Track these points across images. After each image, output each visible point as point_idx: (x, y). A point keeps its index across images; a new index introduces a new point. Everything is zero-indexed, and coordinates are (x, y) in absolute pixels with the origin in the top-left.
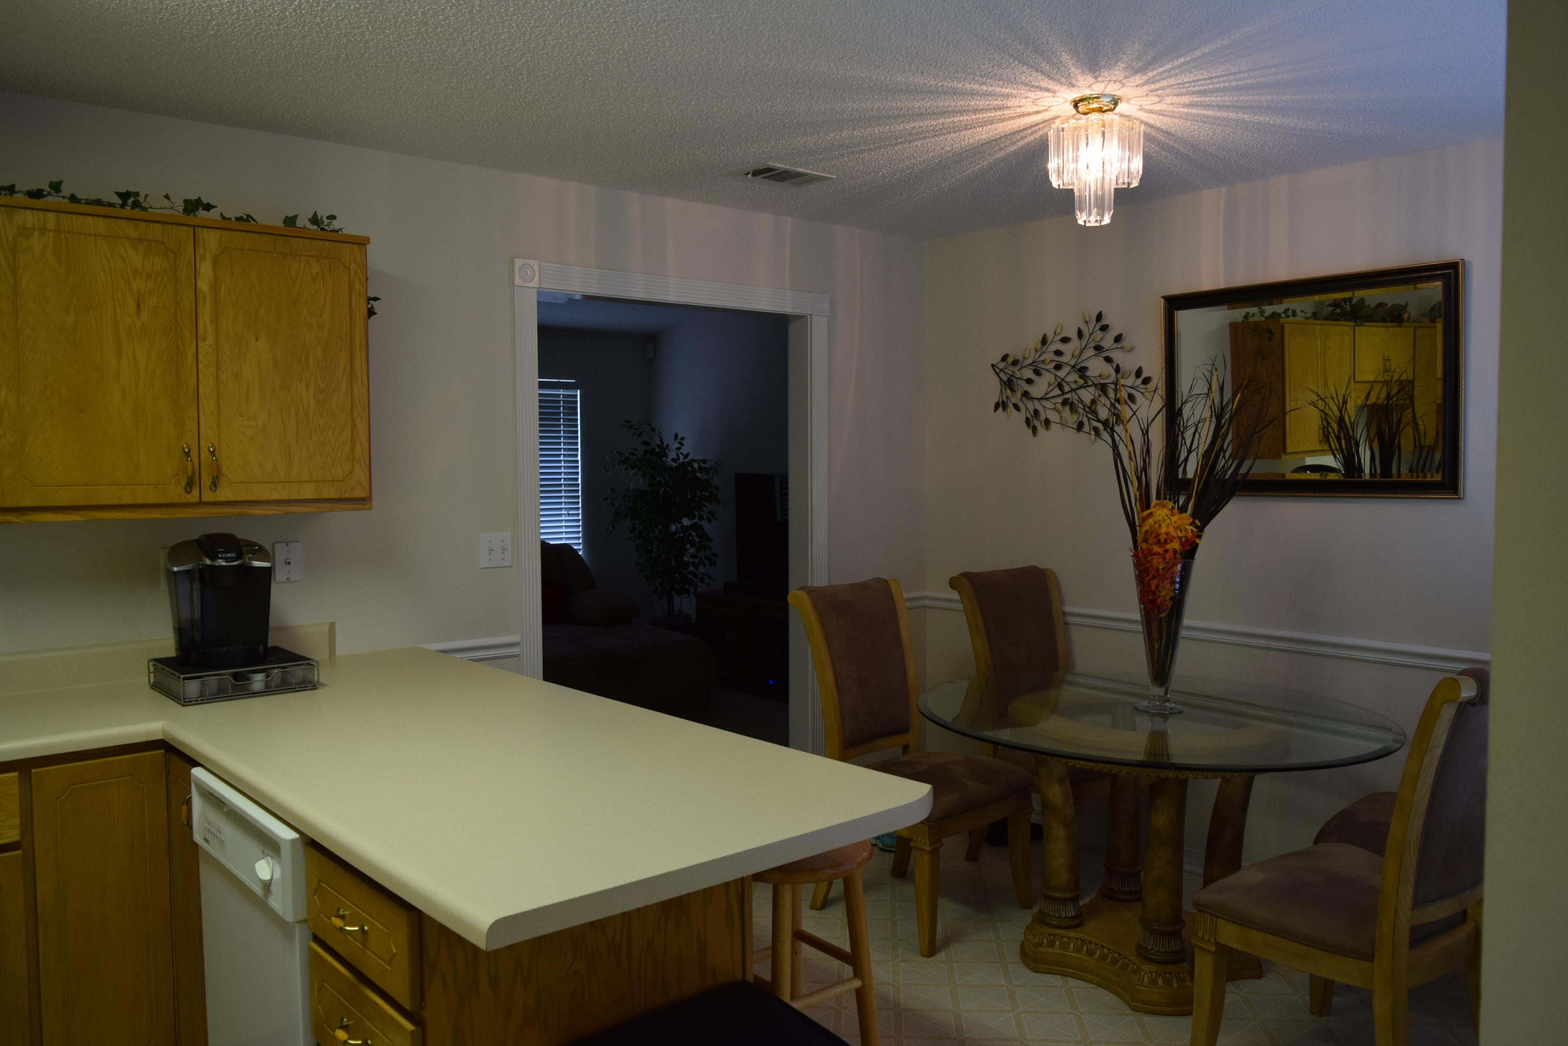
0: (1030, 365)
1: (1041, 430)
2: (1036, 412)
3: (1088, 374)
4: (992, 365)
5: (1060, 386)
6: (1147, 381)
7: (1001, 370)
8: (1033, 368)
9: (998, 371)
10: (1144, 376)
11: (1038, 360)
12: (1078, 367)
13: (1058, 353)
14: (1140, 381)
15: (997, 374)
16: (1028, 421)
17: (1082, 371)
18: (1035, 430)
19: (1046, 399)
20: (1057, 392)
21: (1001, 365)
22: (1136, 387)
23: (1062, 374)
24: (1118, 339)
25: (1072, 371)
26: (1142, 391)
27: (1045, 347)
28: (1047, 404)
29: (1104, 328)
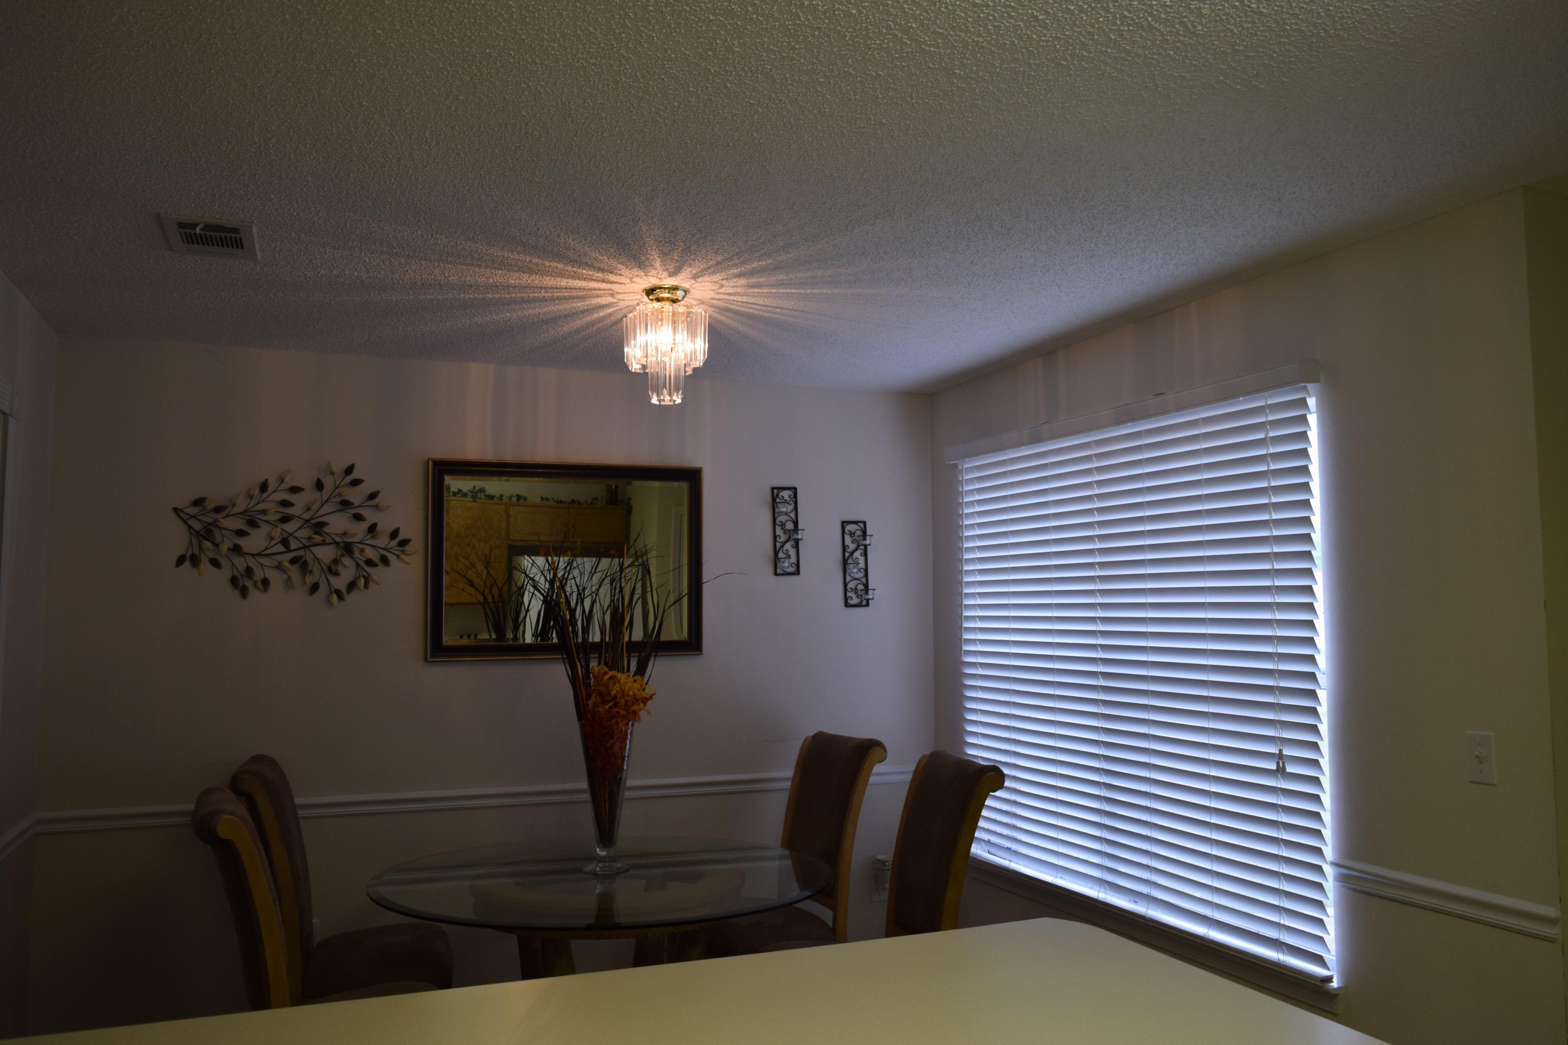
0: (240, 513)
1: (254, 593)
2: (249, 571)
3: (326, 529)
4: (175, 509)
5: (285, 542)
6: (404, 543)
7: (192, 517)
8: (247, 518)
9: (185, 517)
10: (401, 537)
11: (253, 509)
12: (314, 522)
13: (285, 504)
14: (394, 543)
15: (185, 521)
16: (234, 581)
17: (319, 527)
18: (244, 592)
19: (266, 555)
20: (280, 548)
21: (194, 511)
22: (391, 548)
23: (290, 527)
24: (373, 496)
25: (305, 526)
26: (395, 552)
27: (265, 495)
28: (266, 561)
29: (356, 483)
